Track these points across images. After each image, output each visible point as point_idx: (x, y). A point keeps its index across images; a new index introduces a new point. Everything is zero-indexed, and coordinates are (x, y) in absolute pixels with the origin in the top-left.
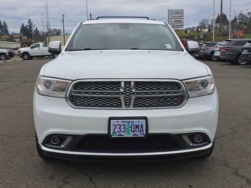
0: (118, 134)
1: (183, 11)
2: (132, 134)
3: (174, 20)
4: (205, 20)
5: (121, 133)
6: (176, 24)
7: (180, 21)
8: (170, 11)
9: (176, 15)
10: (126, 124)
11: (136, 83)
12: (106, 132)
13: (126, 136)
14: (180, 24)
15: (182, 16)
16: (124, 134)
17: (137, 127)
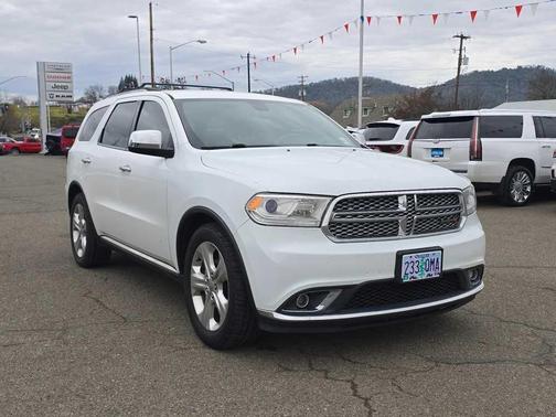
1: (69, 66)
2: (427, 274)
3: (53, 84)
4: (97, 88)
5: (414, 274)
6: (56, 94)
7: (65, 88)
8: (41, 66)
9: (57, 74)
10: (420, 260)
13: (420, 278)
14: (66, 94)
15: (69, 78)
16: (417, 275)
17: (432, 262)
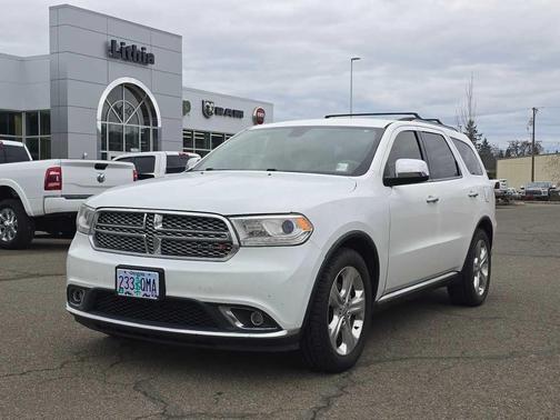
0: (125, 290)
2: (143, 293)
5: (129, 290)
10: (135, 277)
11: (165, 216)
12: (113, 287)
13: (135, 295)
16: (132, 292)
17: (149, 283)
